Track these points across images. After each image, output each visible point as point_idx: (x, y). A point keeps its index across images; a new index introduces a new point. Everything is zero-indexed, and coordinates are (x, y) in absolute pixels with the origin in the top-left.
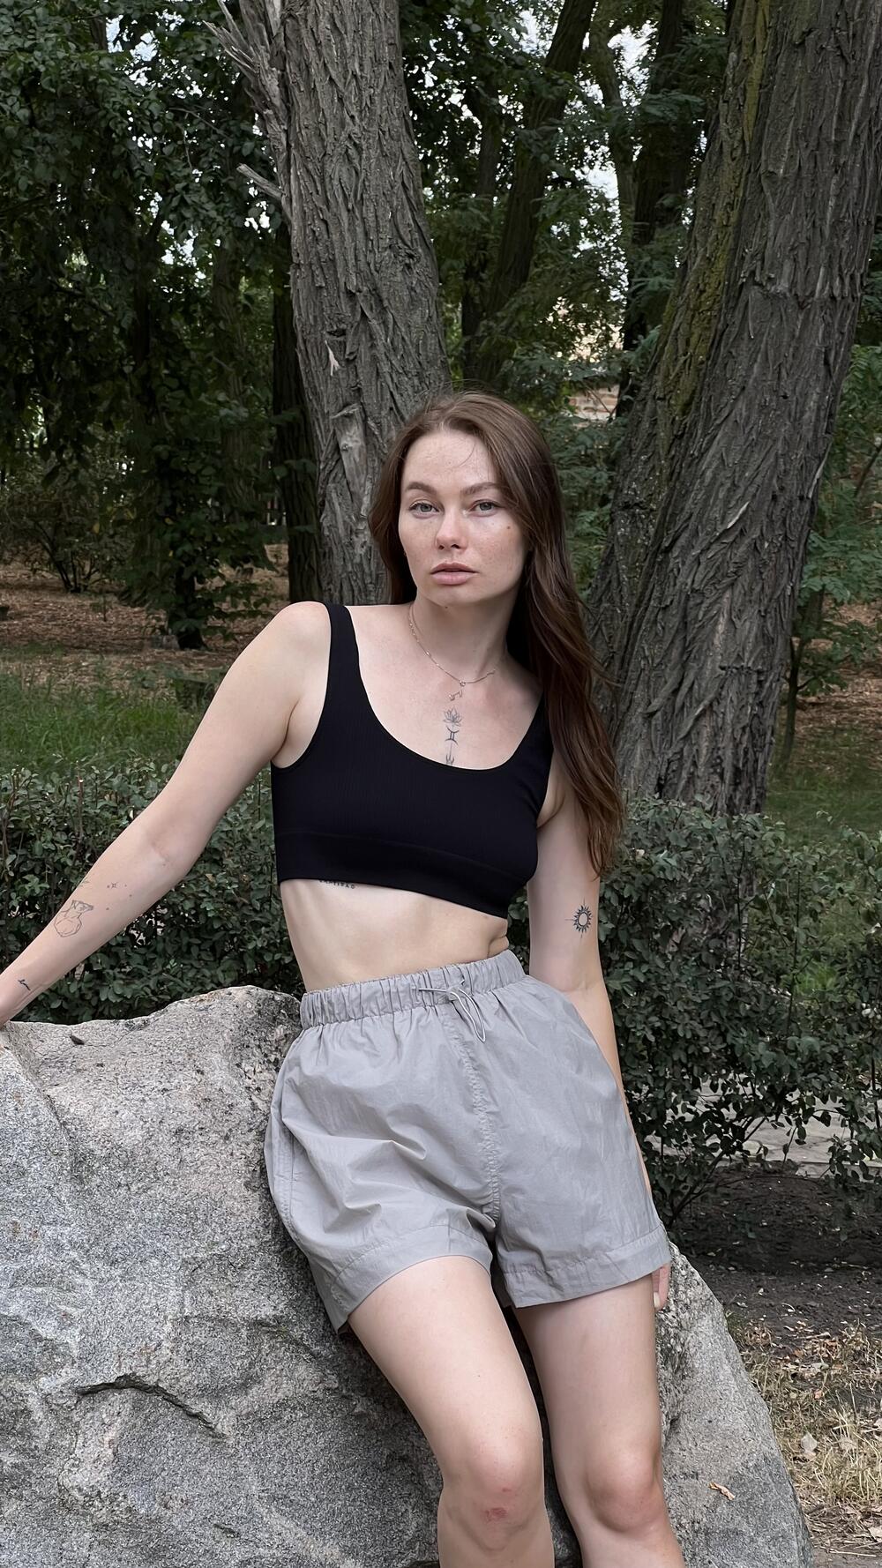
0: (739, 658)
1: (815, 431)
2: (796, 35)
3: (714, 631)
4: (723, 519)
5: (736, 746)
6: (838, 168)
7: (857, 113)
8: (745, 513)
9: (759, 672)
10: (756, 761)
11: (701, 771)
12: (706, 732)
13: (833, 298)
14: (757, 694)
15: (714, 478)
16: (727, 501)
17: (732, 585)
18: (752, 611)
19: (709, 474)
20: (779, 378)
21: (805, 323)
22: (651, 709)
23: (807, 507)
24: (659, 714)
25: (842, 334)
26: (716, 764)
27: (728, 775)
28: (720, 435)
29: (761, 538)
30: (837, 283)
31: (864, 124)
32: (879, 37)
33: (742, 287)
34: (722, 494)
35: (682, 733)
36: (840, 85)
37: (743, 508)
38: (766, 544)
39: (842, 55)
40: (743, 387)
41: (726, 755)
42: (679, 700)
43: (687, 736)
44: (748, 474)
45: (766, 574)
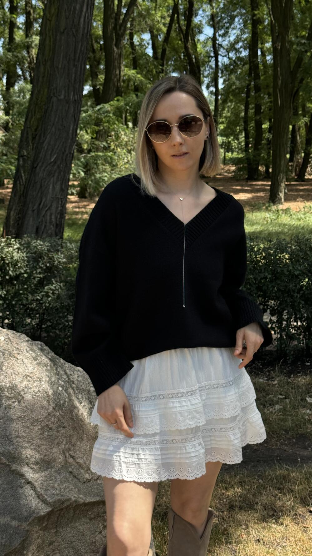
0: (56, 195)
1: (73, 135)
2: (62, 30)
3: (49, 188)
4: (50, 159)
5: (56, 218)
6: (74, 65)
7: (79, 51)
8: (56, 157)
9: (61, 199)
10: (61, 221)
11: (48, 224)
12: (49, 214)
13: (75, 100)
14: (61, 204)
15: (47, 149)
16: (51, 154)
17: (53, 176)
18: (59, 183)
19: (46, 147)
20: (63, 121)
21: (69, 107)
22: (34, 209)
23: (71, 155)
24: (36, 210)
25: (78, 109)
26: (51, 223)
27: (55, 225)
28: (48, 137)
29: (60, 164)
30: (76, 96)
31: (81, 55)
32: (83, 31)
33: (52, 97)
34: (49, 152)
35: (42, 215)
36: (74, 44)
37: (55, 156)
38: (62, 166)
39: (74, 36)
40: (53, 124)
41: (53, 220)
42: (41, 206)
43: (44, 216)
44: (56, 147)
45: (62, 173)
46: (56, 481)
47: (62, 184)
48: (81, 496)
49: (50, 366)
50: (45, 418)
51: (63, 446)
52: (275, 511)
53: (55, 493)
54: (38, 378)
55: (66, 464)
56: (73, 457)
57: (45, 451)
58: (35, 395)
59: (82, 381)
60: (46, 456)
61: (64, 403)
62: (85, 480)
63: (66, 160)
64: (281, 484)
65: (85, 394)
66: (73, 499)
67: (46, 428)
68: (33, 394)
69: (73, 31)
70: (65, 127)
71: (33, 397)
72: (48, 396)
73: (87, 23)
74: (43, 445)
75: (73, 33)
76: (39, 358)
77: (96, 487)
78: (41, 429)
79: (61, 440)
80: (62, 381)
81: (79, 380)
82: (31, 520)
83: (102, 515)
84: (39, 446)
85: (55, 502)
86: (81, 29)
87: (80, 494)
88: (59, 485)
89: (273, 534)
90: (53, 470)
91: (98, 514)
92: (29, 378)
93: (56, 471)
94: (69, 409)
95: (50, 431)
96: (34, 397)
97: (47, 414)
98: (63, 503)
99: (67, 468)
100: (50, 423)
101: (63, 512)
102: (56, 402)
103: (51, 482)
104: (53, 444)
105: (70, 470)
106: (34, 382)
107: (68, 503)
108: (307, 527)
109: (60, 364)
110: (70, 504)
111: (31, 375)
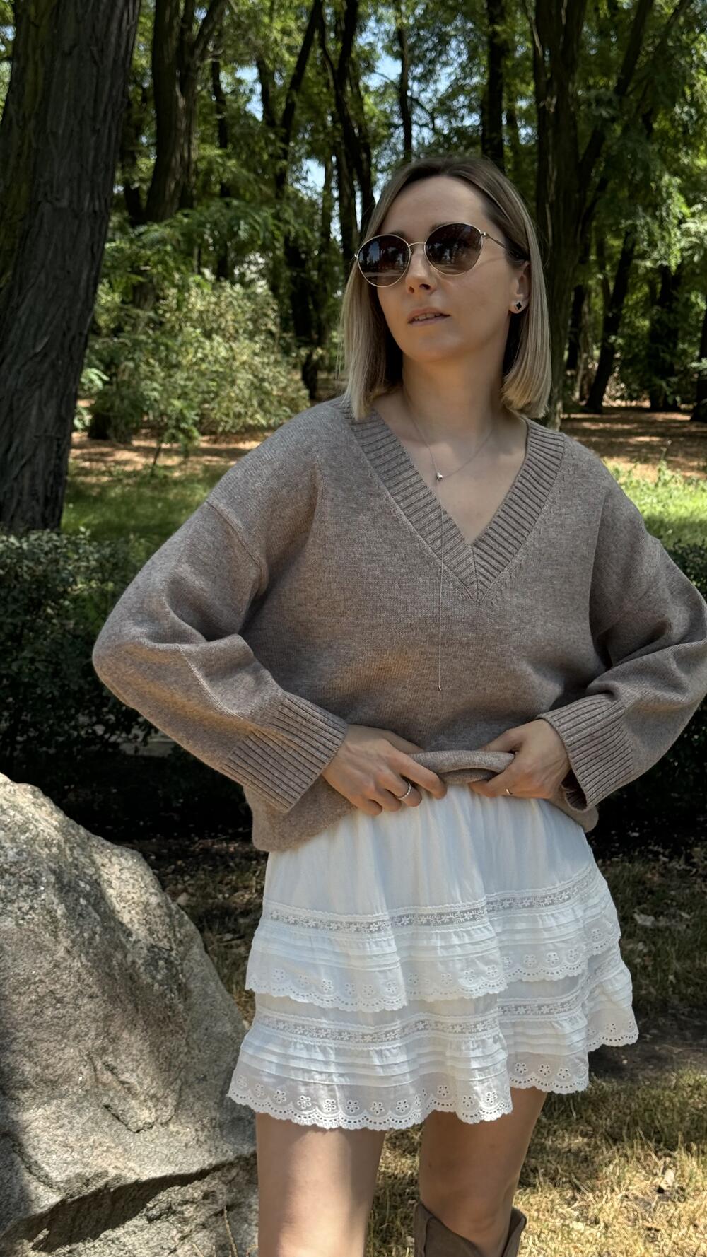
0: (46, 431)
1: (87, 293)
2: (66, 49)
3: (30, 414)
4: (34, 347)
5: (46, 483)
6: (96, 132)
7: (105, 98)
8: (47, 343)
9: (58, 439)
10: (57, 492)
11: (25, 498)
12: (27, 474)
13: (95, 212)
14: (58, 452)
15: (27, 322)
16: (36, 335)
17: (41, 386)
18: (53, 402)
19: (24, 319)
20: (64, 260)
21: (79, 226)
23: (83, 340)
25: (100, 233)
26: (33, 494)
27: (42, 501)
28: (29, 295)
29: (58, 358)
30: (97, 203)
31: (110, 106)
32: (117, 52)
33: (40, 203)
34: (32, 331)
35: (13, 476)
36: (94, 81)
37: (46, 340)
38: (60, 362)
39: (95, 62)
40: (43, 266)
41: (40, 489)
42: (10, 456)
43: (16, 478)
44: (48, 319)
45: (61, 380)
46: (71, 1129)
47: (59, 407)
48: (131, 1164)
49: (59, 847)
50: (48, 974)
51: (90, 1043)
52: (579, 1190)
53: (70, 1159)
54: (30, 876)
55: (97, 1087)
56: (112, 1069)
57: (45, 1056)
58: (23, 919)
59: (132, 881)
60: (47, 1067)
61: (92, 938)
62: (140, 1124)
63: (70, 349)
64: (589, 1123)
65: (137, 913)
66: (113, 1173)
67: (48, 999)
68: (17, 917)
69: (91, 52)
70: (69, 272)
71: (17, 924)
72: (55, 921)
73: (125, 34)
74: (42, 1040)
75: (93, 57)
76: (31, 827)
77: (165, 1141)
78: (36, 1002)
79: (83, 1027)
80: (86, 883)
81: (123, 877)
82: (9, 1226)
83: (179, 1209)
84: (31, 1045)
85: (68, 1181)
86: (112, 48)
87: (129, 1160)
88: (78, 1140)
89: (575, 1247)
90: (65, 1102)
91: (170, 1208)
92: (7, 877)
93: (71, 1105)
94: (104, 953)
95: (59, 1005)
96: (21, 922)
97: (52, 965)
98: (87, 1183)
99: (98, 1096)
100: (58, 986)
101: (86, 1206)
102: (73, 936)
103: (59, 1132)
104: (64, 1037)
105: (105, 1100)
106: (20, 886)
107: (101, 1183)
108: (657, 1230)
109: (79, 840)
110: (107, 1184)
111: (13, 870)
